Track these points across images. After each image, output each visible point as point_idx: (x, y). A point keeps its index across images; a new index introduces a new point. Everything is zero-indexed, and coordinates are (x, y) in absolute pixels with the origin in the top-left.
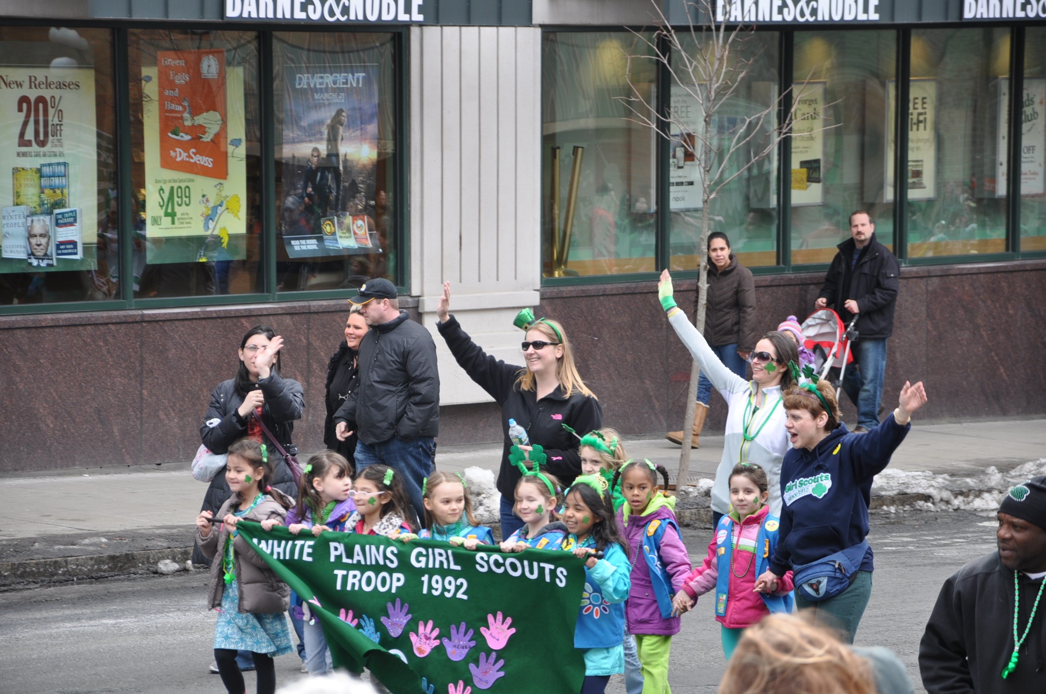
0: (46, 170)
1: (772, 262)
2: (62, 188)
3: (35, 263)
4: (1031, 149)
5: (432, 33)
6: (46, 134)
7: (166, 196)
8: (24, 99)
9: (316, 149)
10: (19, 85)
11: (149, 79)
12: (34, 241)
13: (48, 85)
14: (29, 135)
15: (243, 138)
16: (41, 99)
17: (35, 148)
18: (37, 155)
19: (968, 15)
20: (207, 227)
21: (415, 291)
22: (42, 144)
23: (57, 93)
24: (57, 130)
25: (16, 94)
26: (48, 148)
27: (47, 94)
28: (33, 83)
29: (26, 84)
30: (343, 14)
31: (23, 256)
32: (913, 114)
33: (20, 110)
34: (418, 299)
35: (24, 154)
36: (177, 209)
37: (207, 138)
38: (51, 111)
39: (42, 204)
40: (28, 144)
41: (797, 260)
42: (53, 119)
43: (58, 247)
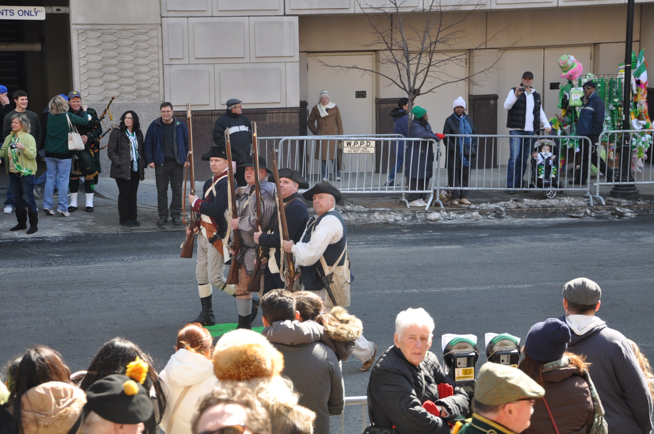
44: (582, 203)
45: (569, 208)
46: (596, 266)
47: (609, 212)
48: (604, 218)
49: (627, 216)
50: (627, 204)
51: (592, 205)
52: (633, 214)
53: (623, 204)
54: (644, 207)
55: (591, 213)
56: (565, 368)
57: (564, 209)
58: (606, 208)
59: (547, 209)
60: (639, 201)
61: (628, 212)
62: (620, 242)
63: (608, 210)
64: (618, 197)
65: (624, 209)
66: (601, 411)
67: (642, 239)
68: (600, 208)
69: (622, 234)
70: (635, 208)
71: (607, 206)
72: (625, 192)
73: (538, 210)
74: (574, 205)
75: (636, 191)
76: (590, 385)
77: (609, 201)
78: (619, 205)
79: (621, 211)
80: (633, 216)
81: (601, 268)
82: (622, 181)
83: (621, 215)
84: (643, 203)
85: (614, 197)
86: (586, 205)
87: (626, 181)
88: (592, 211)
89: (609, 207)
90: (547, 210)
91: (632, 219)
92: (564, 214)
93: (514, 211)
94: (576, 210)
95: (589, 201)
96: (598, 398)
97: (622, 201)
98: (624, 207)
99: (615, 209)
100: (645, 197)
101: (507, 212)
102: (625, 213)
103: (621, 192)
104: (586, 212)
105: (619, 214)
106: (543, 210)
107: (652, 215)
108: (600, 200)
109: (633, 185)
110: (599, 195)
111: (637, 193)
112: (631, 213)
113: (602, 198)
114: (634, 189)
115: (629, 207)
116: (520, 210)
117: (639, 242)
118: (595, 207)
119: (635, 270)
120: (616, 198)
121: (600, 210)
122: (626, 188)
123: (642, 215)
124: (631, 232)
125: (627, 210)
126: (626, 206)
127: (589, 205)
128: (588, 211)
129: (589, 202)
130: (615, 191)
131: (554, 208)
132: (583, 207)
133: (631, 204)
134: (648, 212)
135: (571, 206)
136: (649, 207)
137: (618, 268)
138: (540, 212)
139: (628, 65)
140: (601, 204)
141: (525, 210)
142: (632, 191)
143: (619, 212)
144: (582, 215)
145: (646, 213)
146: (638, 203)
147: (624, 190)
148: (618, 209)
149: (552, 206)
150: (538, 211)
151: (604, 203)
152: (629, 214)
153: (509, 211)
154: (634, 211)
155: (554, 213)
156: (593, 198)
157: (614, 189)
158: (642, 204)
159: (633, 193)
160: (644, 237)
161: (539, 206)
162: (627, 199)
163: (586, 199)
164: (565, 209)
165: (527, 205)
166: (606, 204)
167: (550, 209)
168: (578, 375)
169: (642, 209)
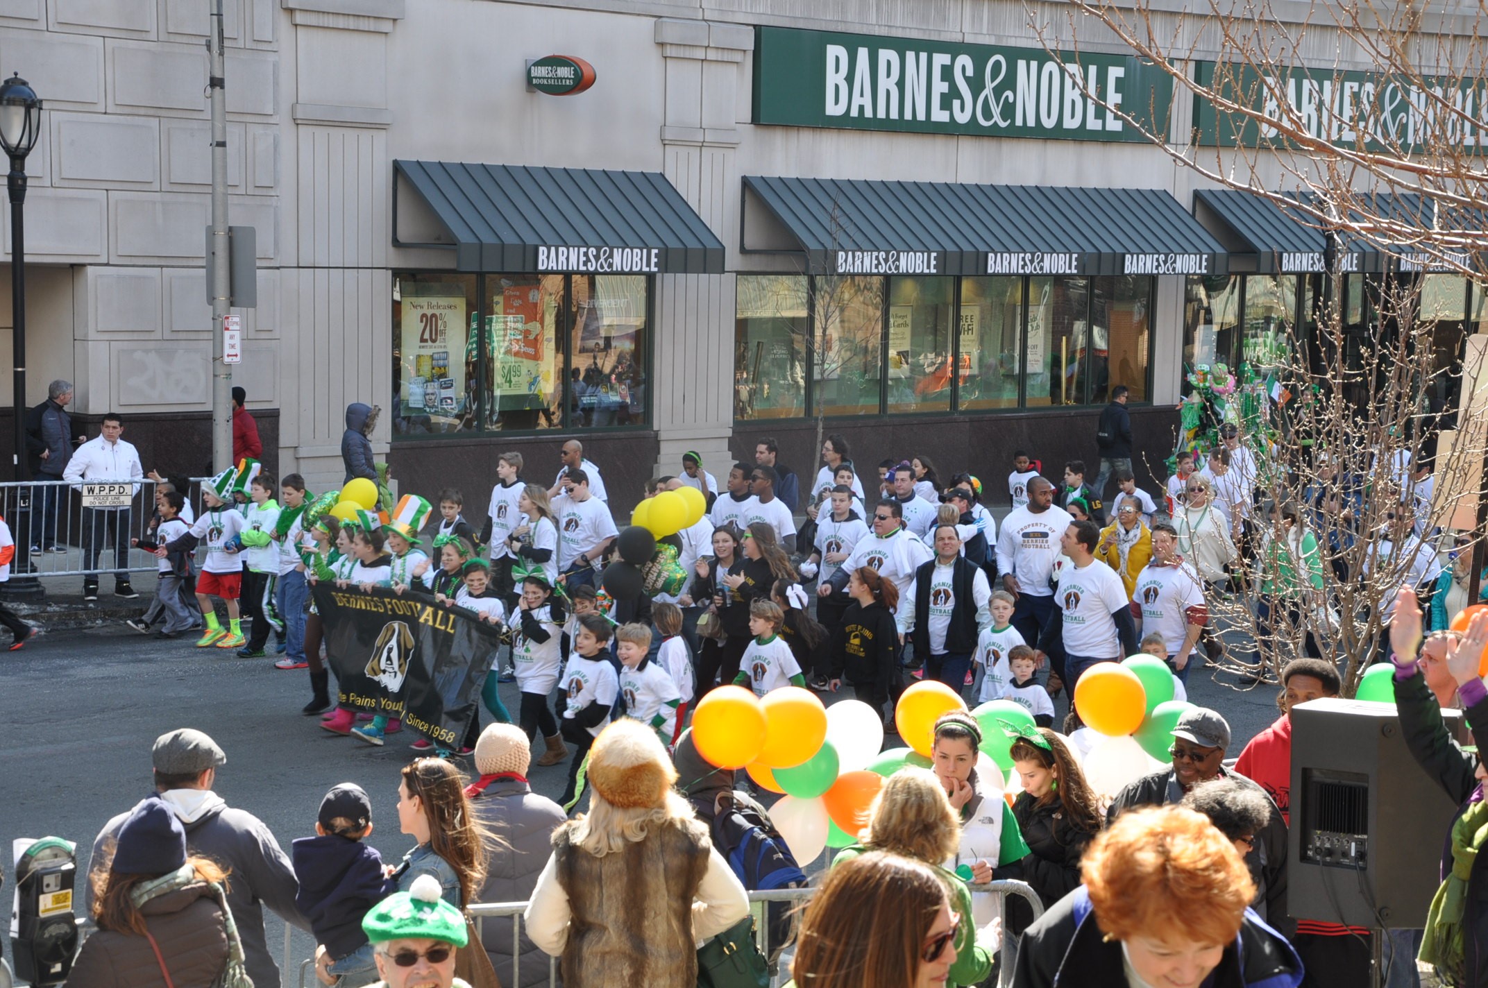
0: (436, 356)
1: (876, 411)
2: (445, 367)
3: (428, 410)
4: (1035, 347)
5: (669, 277)
6: (436, 334)
7: (506, 372)
8: (424, 315)
9: (597, 344)
10: (422, 307)
11: (497, 303)
12: (427, 397)
13: (439, 307)
14: (427, 336)
15: (554, 337)
16: (433, 315)
17: (430, 343)
18: (431, 347)
19: (990, 271)
20: (530, 389)
21: (655, 428)
22: (434, 341)
23: (443, 311)
24: (443, 332)
25: (420, 312)
26: (437, 343)
27: (437, 312)
28: (430, 306)
29: (426, 307)
30: (608, 267)
31: (421, 406)
32: (964, 324)
33: (422, 321)
34: (657, 433)
35: (423, 347)
36: (512, 379)
37: (532, 337)
38: (440, 322)
39: (433, 376)
40: (426, 341)
41: (890, 411)
42: (440, 327)
43: (441, 401)
50: (30, 612)
54: (60, 616)
56: (189, 887)
60: (50, 605)
62: (36, 679)
66: (239, 957)
67: (72, 672)
69: (33, 664)
70: (43, 618)
72: (21, 590)
75: (41, 589)
76: (224, 913)
80: (43, 633)
81: (16, 725)
82: (19, 572)
84: (58, 609)
87: (26, 572)
91: (40, 637)
96: (236, 934)
97: (21, 607)
100: (58, 599)
103: (15, 590)
107: (74, 629)
109: (35, 579)
111: (42, 592)
112: (39, 627)
114: (39, 586)
115: (35, 617)
117: (68, 676)
119: (79, 725)
122: (23, 584)
123: (57, 630)
124: (48, 661)
133: (37, 612)
134: (66, 624)
136: (67, 615)
139: (20, 369)
142: (35, 589)
145: (64, 627)
146: (49, 609)
147: (19, 587)
154: (44, 623)
158: (55, 612)
159: (37, 592)
160: (73, 667)
162: (27, 603)
168: (208, 895)
169: (56, 619)
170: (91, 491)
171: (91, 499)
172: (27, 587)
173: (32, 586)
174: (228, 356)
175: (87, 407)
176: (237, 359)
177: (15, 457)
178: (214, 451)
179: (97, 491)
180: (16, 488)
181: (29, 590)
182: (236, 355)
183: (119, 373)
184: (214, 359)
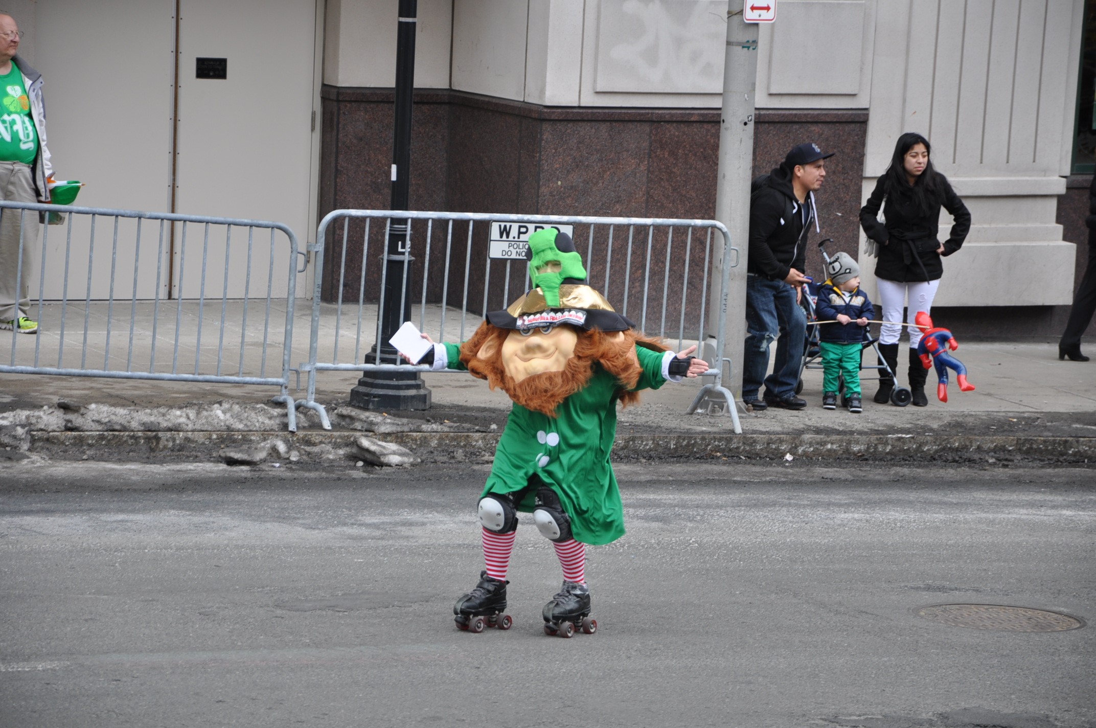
44: (262, 419)
45: (225, 434)
46: (267, 605)
47: (341, 452)
48: (324, 470)
49: (388, 465)
50: (393, 429)
51: (292, 427)
52: (406, 459)
53: (384, 429)
54: (441, 439)
55: (287, 452)
57: (210, 439)
58: (331, 437)
59: (160, 434)
60: (430, 420)
61: (394, 453)
63: (336, 446)
64: (371, 406)
65: (384, 444)
68: (315, 436)
70: (414, 441)
71: (336, 434)
73: (132, 437)
74: (241, 426)
75: (422, 392)
77: (342, 417)
78: (369, 430)
79: (373, 448)
80: (407, 466)
81: (279, 612)
83: (372, 461)
84: (441, 428)
85: (359, 408)
86: (276, 427)
88: (290, 447)
89: (340, 437)
90: (157, 439)
92: (207, 452)
93: (56, 438)
94: (246, 440)
95: (286, 415)
97: (381, 420)
98: (385, 436)
99: (355, 444)
100: (445, 413)
101: (33, 440)
102: (385, 455)
103: (381, 392)
104: (274, 449)
105: (368, 456)
106: (148, 439)
107: (458, 462)
108: (319, 416)
110: (316, 401)
111: (424, 398)
112: (403, 455)
113: (321, 409)
114: (418, 387)
115: (398, 437)
116: (75, 438)
118: (301, 434)
119: (376, 621)
120: (366, 409)
121: (314, 444)
123: (431, 461)
125: (393, 446)
126: (389, 434)
127: (285, 426)
128: (282, 447)
129: (285, 420)
130: (363, 389)
131: (181, 434)
132: (266, 434)
133: (406, 429)
134: (448, 454)
135: (229, 429)
136: (453, 439)
137: (330, 612)
138: (137, 443)
139: (408, 19)
140: (320, 426)
141: (93, 437)
142: (412, 392)
143: (367, 450)
144: (261, 455)
145: (444, 457)
146: (426, 426)
148: (365, 443)
149: (176, 429)
150: (130, 442)
151: (327, 424)
152: (395, 459)
153: (40, 439)
154: (411, 449)
155: (181, 448)
156: (298, 408)
157: (361, 383)
158: (433, 432)
159: (413, 397)
161: (134, 425)
162: (393, 414)
163: (276, 411)
164: (214, 436)
165: (98, 422)
166: (332, 424)
167: (169, 434)
169: (434, 443)
170: (505, 232)
171: (504, 246)
172: (398, 388)
173: (409, 387)
174: (753, 8)
175: (542, 92)
176: (770, 15)
177: (394, 168)
178: (720, 176)
179: (514, 232)
180: (384, 219)
181: (402, 393)
182: (768, 8)
183: (597, 37)
184: (730, 14)
